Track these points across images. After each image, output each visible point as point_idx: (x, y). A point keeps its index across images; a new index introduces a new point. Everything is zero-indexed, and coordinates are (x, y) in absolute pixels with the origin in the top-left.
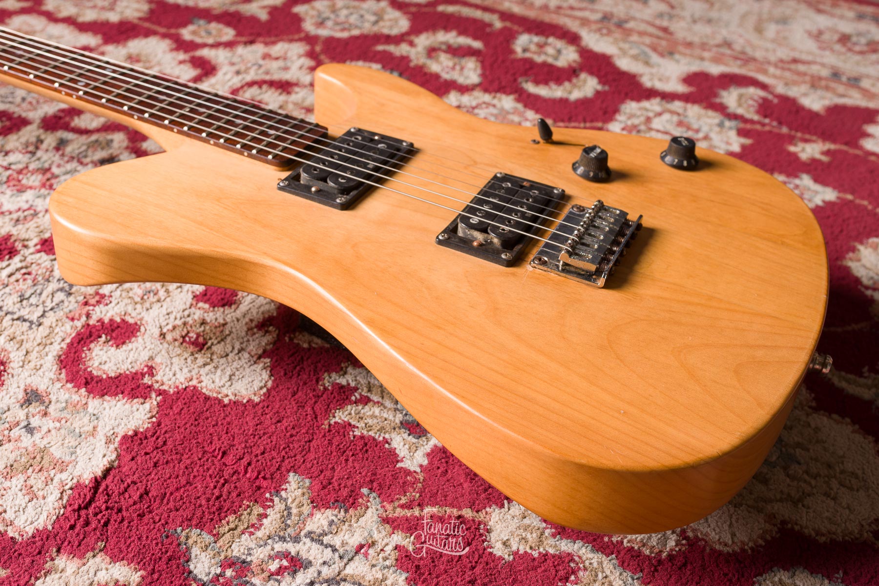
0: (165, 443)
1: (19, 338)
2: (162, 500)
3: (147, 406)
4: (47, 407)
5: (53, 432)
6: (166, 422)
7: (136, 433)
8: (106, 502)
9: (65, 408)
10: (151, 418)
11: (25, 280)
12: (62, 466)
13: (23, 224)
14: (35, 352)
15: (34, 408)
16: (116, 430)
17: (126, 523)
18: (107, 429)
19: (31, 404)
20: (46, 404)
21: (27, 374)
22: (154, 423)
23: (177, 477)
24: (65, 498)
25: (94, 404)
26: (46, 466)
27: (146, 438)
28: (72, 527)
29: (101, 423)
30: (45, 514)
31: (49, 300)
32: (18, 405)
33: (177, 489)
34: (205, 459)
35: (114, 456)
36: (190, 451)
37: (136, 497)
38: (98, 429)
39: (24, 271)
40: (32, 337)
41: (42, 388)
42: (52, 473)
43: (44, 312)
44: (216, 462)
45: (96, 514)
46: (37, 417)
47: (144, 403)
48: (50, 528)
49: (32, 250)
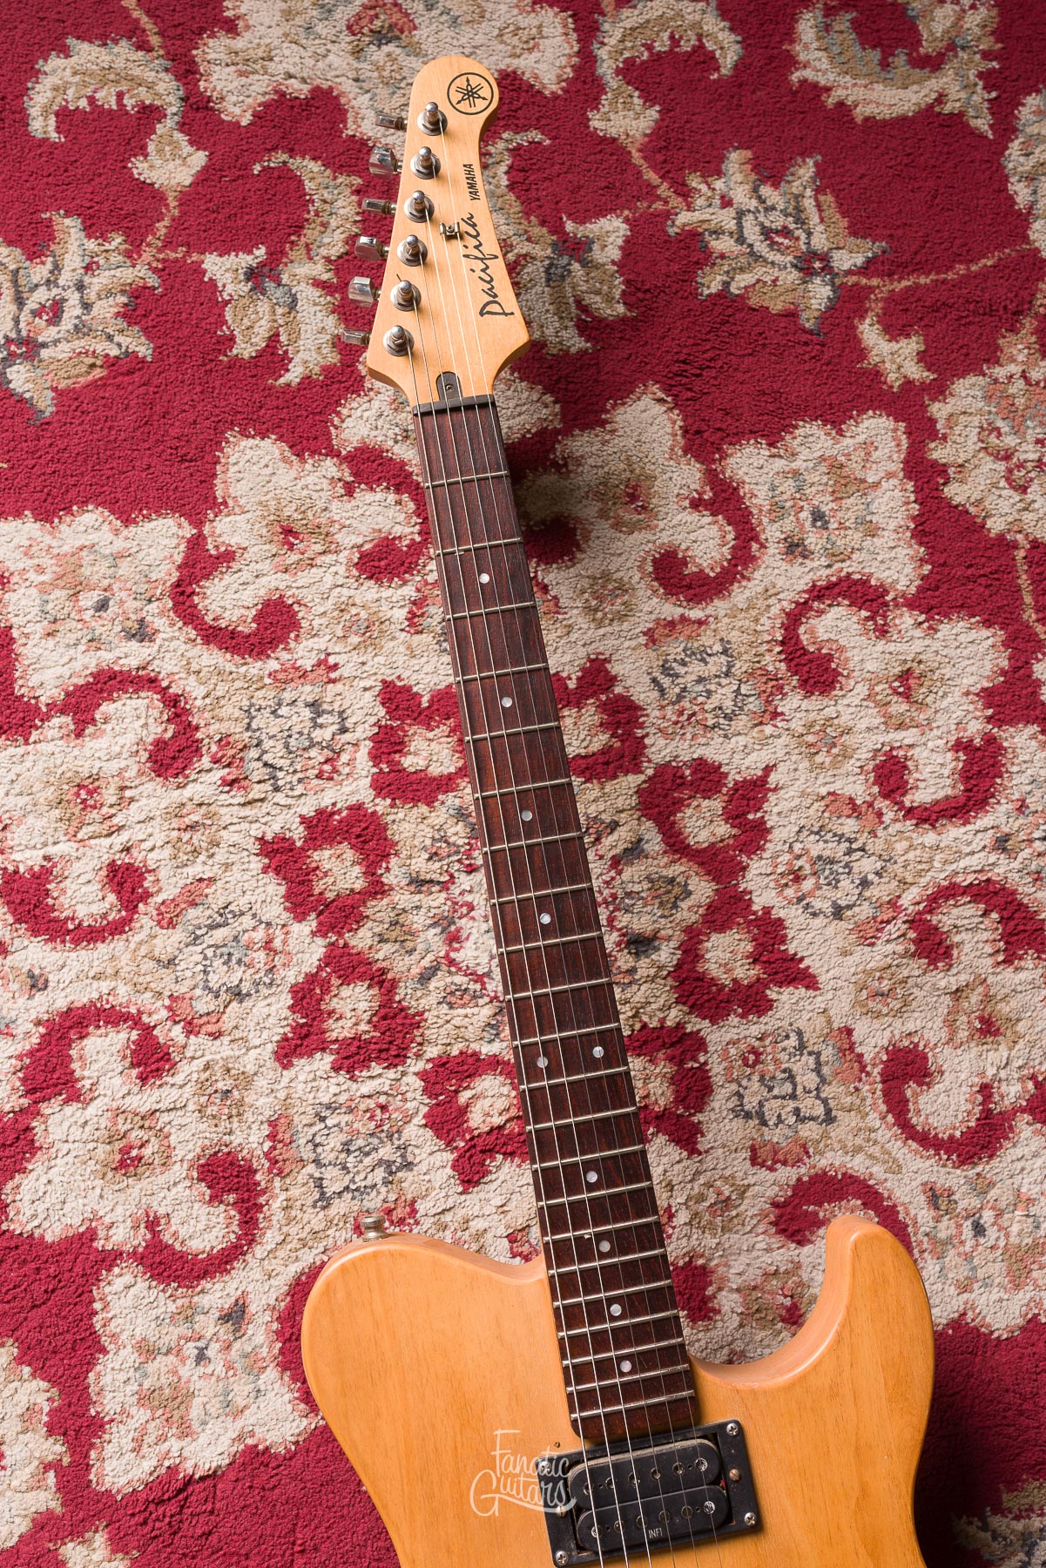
0: (275, 1487)
1: (293, 1213)
2: (213, 1553)
3: (305, 1422)
4: (236, 1339)
5: (214, 1379)
6: (297, 1463)
7: (267, 1449)
8: (172, 1516)
9: (246, 1356)
10: (294, 1443)
11: (372, 1118)
12: (186, 1432)
13: (451, 1006)
14: (289, 1247)
15: (225, 1331)
16: (257, 1429)
17: (169, 1550)
18: (252, 1420)
19: (227, 1322)
20: (238, 1335)
21: (258, 1276)
22: (288, 1451)
23: (244, 1540)
24: (156, 1475)
25: (272, 1373)
26: (175, 1419)
27: (267, 1465)
28: (133, 1515)
29: (253, 1408)
30: (130, 1476)
31: (362, 1176)
32: (217, 1315)
33: (232, 1554)
34: (283, 1541)
35: (227, 1462)
36: (283, 1517)
37: (199, 1532)
38: (247, 1412)
39: (382, 1099)
40: (306, 1217)
41: (252, 1308)
42: (174, 1430)
43: (347, 1188)
44: (287, 1554)
45: (158, 1519)
46: (218, 1345)
47: (306, 1416)
48: (119, 1498)
49: (420, 1066)
